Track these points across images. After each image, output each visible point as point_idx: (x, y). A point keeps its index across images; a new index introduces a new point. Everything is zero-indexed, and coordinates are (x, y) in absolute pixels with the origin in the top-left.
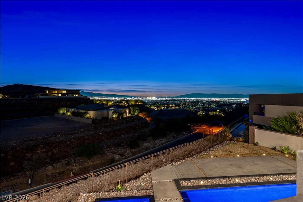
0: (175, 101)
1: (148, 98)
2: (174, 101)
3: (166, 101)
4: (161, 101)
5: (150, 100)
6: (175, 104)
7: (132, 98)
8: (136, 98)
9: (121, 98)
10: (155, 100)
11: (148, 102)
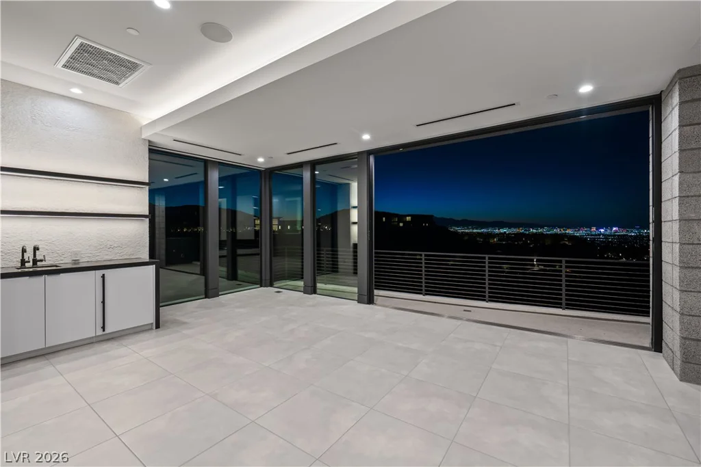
1: (594, 229)
4: (639, 237)
5: (599, 235)
7: (545, 231)
8: (557, 231)
9: (514, 230)
10: (618, 236)
11: (593, 241)
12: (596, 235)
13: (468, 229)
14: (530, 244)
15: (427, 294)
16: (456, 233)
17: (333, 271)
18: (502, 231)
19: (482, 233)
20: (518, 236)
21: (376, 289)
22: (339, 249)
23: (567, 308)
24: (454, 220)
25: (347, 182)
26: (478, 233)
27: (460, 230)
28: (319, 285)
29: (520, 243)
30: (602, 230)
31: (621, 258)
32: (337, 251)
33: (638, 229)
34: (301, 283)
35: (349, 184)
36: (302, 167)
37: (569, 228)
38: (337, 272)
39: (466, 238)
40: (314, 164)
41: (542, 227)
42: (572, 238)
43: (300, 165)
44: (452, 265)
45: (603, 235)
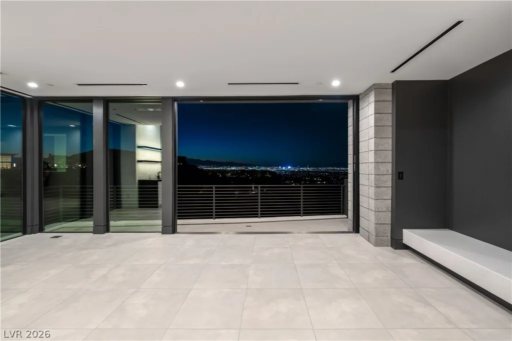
0: (322, 172)
1: (280, 167)
2: (320, 172)
3: (308, 172)
4: (299, 172)
5: (282, 171)
6: (321, 177)
7: (256, 168)
8: (263, 168)
9: (239, 168)
10: (291, 171)
11: (280, 174)
12: (281, 171)
13: (211, 167)
14: (249, 177)
15: (216, 218)
16: (202, 170)
17: (118, 208)
18: (233, 168)
19: (220, 170)
20: (243, 171)
21: (178, 219)
22: (122, 186)
23: (304, 215)
24: (201, 161)
25: (133, 123)
26: (217, 170)
27: (205, 168)
28: (112, 223)
29: (244, 176)
30: (284, 168)
31: (292, 183)
32: (120, 188)
33: (298, 167)
34: (90, 223)
35: (134, 126)
36: (92, 102)
37: (268, 167)
38: (120, 208)
39: (210, 174)
40: (107, 102)
41: (255, 166)
42: (270, 172)
43: (90, 100)
44: (202, 194)
45: (284, 171)
